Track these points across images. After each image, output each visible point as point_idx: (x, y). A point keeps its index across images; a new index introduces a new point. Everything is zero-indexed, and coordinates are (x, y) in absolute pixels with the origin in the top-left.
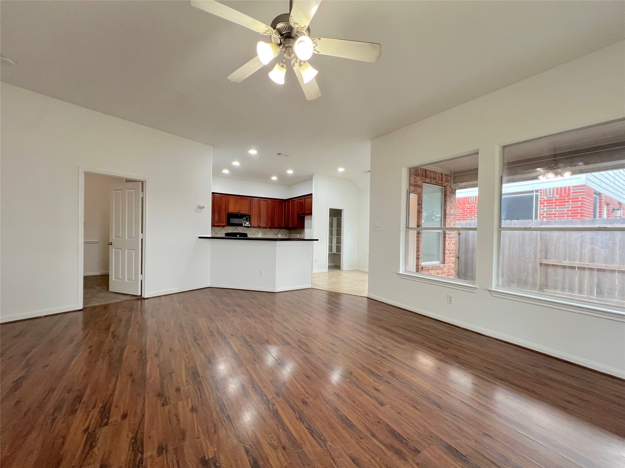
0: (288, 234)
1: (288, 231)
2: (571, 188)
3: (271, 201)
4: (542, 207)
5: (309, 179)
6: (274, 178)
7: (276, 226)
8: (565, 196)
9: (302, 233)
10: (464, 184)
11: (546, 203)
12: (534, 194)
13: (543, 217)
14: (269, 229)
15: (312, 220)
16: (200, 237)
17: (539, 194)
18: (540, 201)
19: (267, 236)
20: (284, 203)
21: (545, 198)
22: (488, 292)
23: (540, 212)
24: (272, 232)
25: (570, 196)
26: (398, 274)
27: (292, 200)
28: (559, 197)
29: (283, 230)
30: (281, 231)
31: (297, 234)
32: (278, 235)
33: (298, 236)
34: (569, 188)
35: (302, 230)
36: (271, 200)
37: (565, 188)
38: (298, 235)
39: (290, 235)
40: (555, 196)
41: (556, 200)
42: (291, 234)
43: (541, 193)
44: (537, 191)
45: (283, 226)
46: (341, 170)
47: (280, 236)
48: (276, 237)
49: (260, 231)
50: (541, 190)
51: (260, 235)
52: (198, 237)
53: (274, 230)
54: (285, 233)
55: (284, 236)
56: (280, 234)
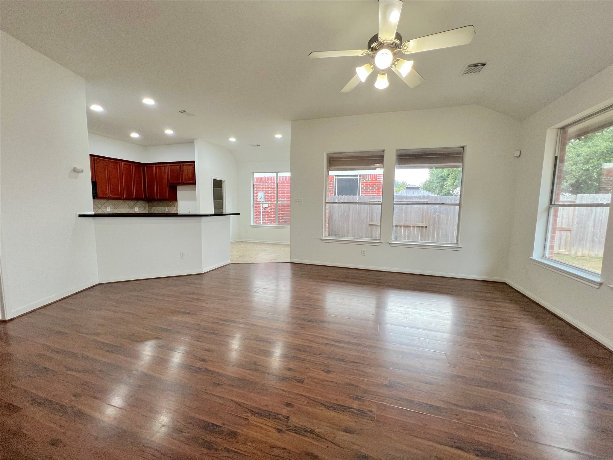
2: (377, 176)
4: (363, 187)
5: (190, 143)
6: (135, 135)
7: (133, 197)
8: (374, 181)
9: (173, 205)
10: (336, 167)
11: (365, 184)
12: (358, 177)
13: (363, 194)
14: (121, 201)
15: (196, 190)
16: (80, 216)
17: (361, 177)
18: (362, 182)
19: (120, 210)
20: (142, 167)
21: (364, 180)
22: (389, 244)
23: (361, 190)
24: (126, 205)
25: (376, 181)
26: (322, 239)
27: (157, 165)
28: (372, 181)
29: (141, 202)
30: (138, 203)
31: (165, 206)
32: (134, 208)
33: (166, 210)
34: (376, 175)
35: (173, 202)
36: (125, 163)
37: (374, 175)
38: (167, 208)
39: (152, 208)
40: (370, 180)
41: (370, 182)
43: (362, 177)
44: (360, 175)
45: (143, 197)
46: (232, 139)
47: (137, 210)
48: (131, 212)
49: (108, 203)
50: (362, 175)
51: (110, 209)
52: (78, 216)
53: (128, 202)
54: (144, 205)
55: (143, 209)
56: (137, 207)
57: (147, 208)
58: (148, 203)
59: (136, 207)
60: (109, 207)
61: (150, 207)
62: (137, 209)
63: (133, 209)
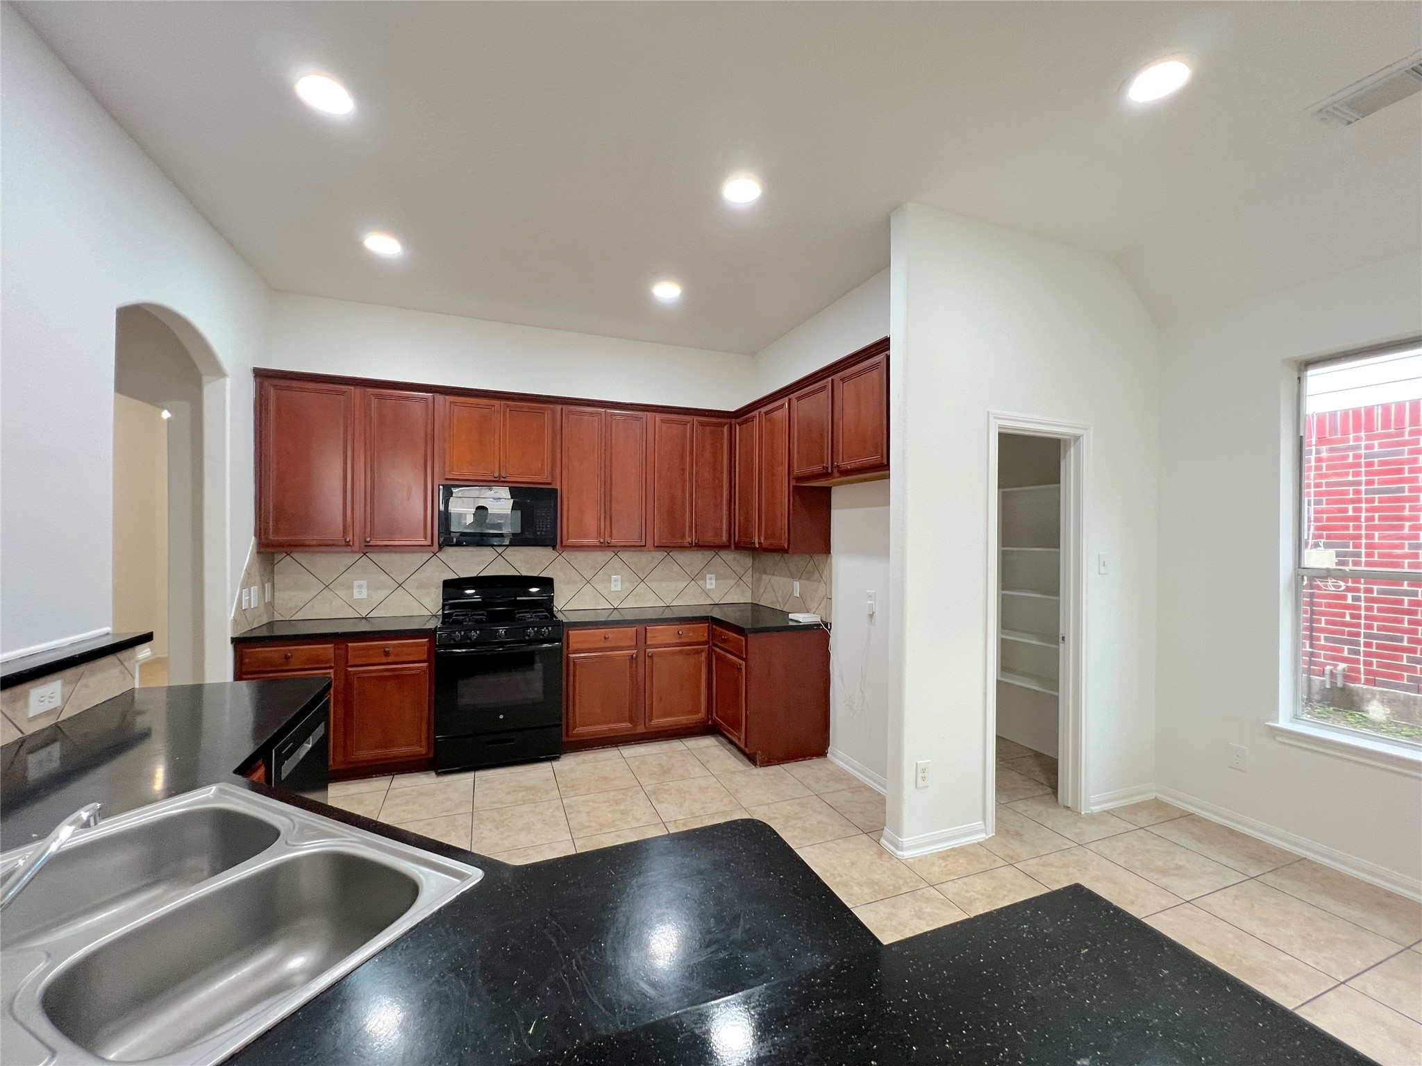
0: (751, 570)
1: (748, 561)
3: (663, 421)
6: (667, 291)
7: (688, 539)
9: (816, 574)
14: (659, 555)
24: (676, 568)
27: (762, 410)
29: (728, 556)
30: (717, 560)
31: (795, 577)
32: (704, 579)
33: (796, 591)
35: (818, 558)
38: (797, 584)
39: (760, 579)
42: (764, 577)
45: (725, 539)
47: (711, 584)
49: (616, 563)
51: (619, 584)
53: (683, 557)
54: (736, 568)
55: (732, 582)
56: (713, 576)
57: (748, 578)
58: (754, 558)
59: (708, 576)
60: (619, 577)
61: (757, 576)
62: (714, 581)
63: (700, 583)
